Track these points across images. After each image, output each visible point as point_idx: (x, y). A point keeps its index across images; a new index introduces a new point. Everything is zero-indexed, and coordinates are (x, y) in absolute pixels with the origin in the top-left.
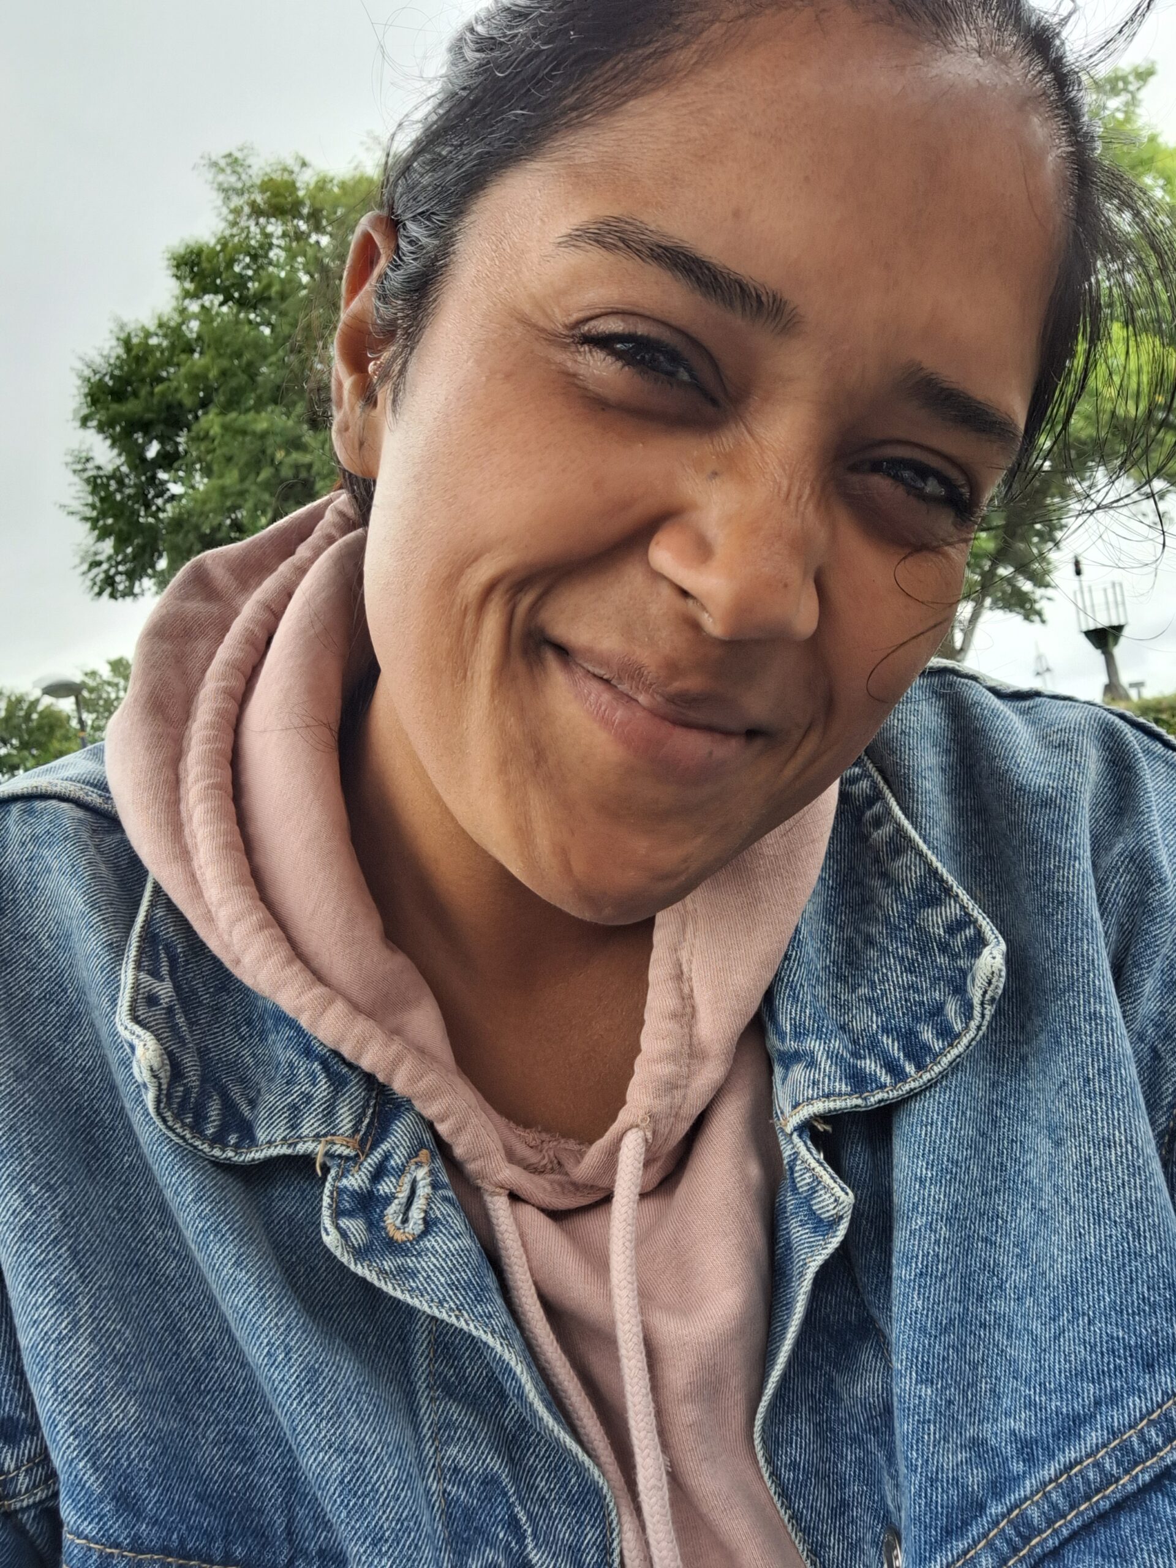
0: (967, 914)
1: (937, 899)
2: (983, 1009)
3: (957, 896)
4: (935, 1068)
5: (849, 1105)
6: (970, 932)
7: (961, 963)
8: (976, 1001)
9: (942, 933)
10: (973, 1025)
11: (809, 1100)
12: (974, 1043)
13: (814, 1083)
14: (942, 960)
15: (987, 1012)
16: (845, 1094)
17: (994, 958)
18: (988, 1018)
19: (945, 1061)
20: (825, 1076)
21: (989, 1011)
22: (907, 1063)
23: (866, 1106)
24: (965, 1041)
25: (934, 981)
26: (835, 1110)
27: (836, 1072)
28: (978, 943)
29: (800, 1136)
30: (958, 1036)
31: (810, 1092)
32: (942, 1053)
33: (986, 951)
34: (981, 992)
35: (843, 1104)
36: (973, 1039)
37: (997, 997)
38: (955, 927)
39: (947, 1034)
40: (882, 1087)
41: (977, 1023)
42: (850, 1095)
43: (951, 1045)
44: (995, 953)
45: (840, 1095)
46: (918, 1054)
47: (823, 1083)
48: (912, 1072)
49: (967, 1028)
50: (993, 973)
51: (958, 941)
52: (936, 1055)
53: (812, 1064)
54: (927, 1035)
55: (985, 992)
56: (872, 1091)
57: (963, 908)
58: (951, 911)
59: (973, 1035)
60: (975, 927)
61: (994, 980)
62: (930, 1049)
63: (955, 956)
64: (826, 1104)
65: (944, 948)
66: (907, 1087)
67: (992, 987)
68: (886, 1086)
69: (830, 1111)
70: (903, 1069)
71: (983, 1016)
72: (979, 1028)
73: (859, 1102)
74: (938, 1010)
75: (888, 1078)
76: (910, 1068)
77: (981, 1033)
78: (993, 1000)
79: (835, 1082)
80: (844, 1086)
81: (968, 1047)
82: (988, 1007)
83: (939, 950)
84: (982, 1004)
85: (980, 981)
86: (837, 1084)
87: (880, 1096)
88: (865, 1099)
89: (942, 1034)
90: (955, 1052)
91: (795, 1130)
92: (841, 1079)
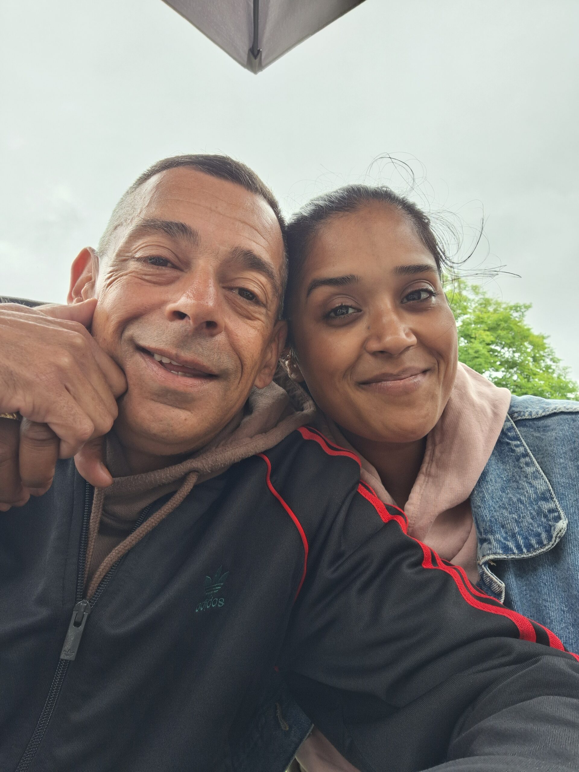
0: (557, 508)
1: (548, 500)
2: (556, 539)
3: (555, 501)
4: (534, 553)
5: (502, 557)
6: (556, 514)
7: (550, 523)
8: (554, 535)
9: (546, 511)
10: (551, 543)
11: (489, 555)
12: (550, 549)
13: (490, 549)
14: (543, 519)
15: (557, 540)
16: (501, 554)
17: (564, 524)
18: (557, 542)
20: (494, 547)
21: (558, 540)
22: (524, 548)
23: (507, 559)
24: (547, 547)
25: (539, 526)
26: (497, 559)
27: (498, 546)
28: (558, 518)
29: (485, 566)
30: (545, 545)
31: (489, 552)
33: (561, 521)
34: (557, 533)
35: (500, 557)
36: (550, 548)
37: (561, 537)
38: (551, 511)
39: (541, 544)
40: (514, 554)
41: (553, 543)
42: (503, 554)
44: (564, 522)
45: (499, 554)
47: (493, 549)
49: (548, 544)
50: (562, 528)
51: (551, 516)
52: (535, 549)
53: (490, 543)
55: (558, 534)
56: (510, 554)
57: (556, 505)
58: (551, 505)
59: (550, 547)
60: (558, 513)
61: (562, 531)
62: (533, 546)
63: (548, 520)
64: (494, 556)
65: (546, 516)
66: (523, 556)
67: (561, 533)
68: (515, 554)
69: (495, 559)
70: (522, 550)
71: (555, 541)
72: (553, 545)
73: (506, 557)
74: (539, 535)
75: (517, 551)
76: (525, 550)
77: (553, 547)
78: (560, 537)
79: (497, 549)
80: (500, 551)
81: (547, 550)
82: (558, 539)
83: (543, 516)
84: (556, 537)
85: (557, 530)
86: (498, 550)
87: (513, 556)
88: (507, 556)
90: (542, 550)
91: (483, 564)
92: (499, 549)
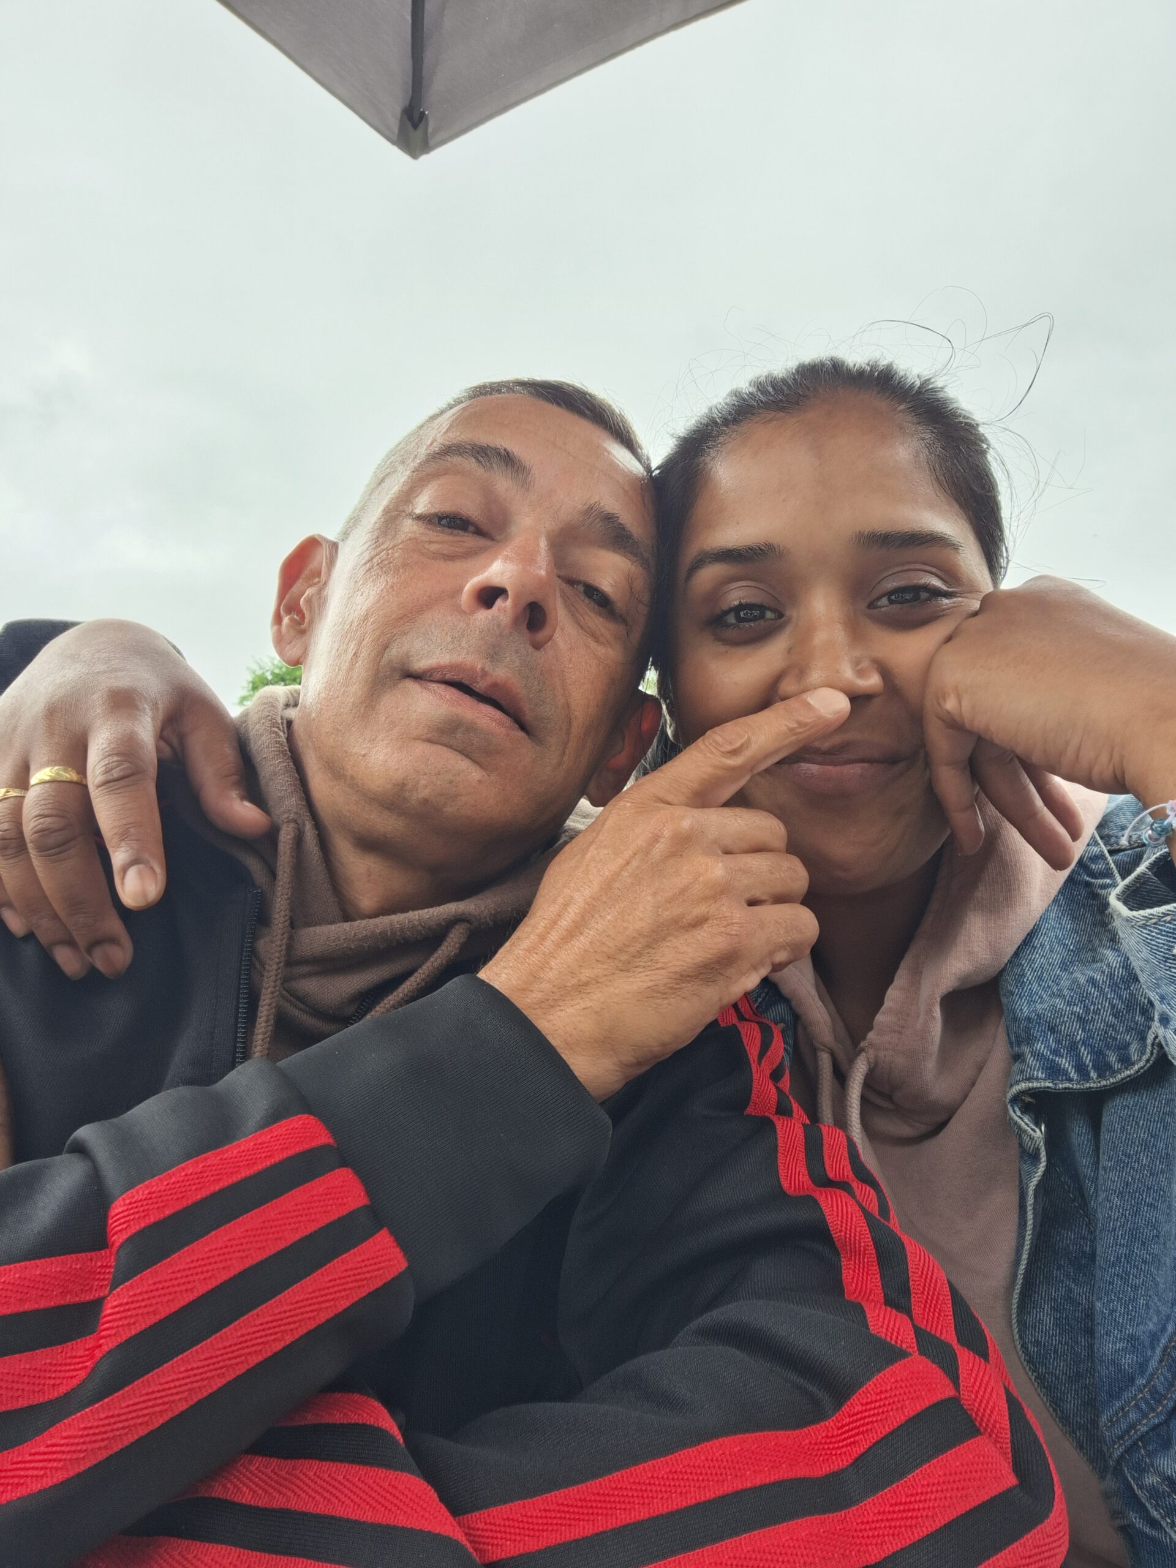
4: (1110, 1079)
5: (1043, 1086)
10: (1144, 1058)
12: (1142, 1071)
13: (1023, 1072)
15: (1155, 1052)
16: (1042, 1079)
19: (1119, 1077)
20: (1029, 1068)
22: (1092, 1071)
23: (1055, 1089)
24: (1136, 1068)
27: (1036, 1065)
32: (1119, 1071)
36: (1143, 1067)
39: (1126, 1062)
41: (1148, 1058)
43: (1127, 1069)
46: (1103, 1068)
47: (1028, 1072)
48: (1095, 1077)
52: (1114, 1072)
53: (1024, 1060)
54: (1112, 1058)
59: (1143, 1065)
62: (1111, 1067)
64: (1031, 1084)
66: (1088, 1085)
69: (1032, 1089)
70: (1087, 1074)
74: (1125, 1046)
75: (1076, 1076)
77: (1148, 1065)
79: (1038, 1071)
80: (1040, 1074)
81: (1136, 1071)
86: (1035, 1072)
89: (1122, 1061)
90: (1128, 1073)
91: (1009, 1102)
